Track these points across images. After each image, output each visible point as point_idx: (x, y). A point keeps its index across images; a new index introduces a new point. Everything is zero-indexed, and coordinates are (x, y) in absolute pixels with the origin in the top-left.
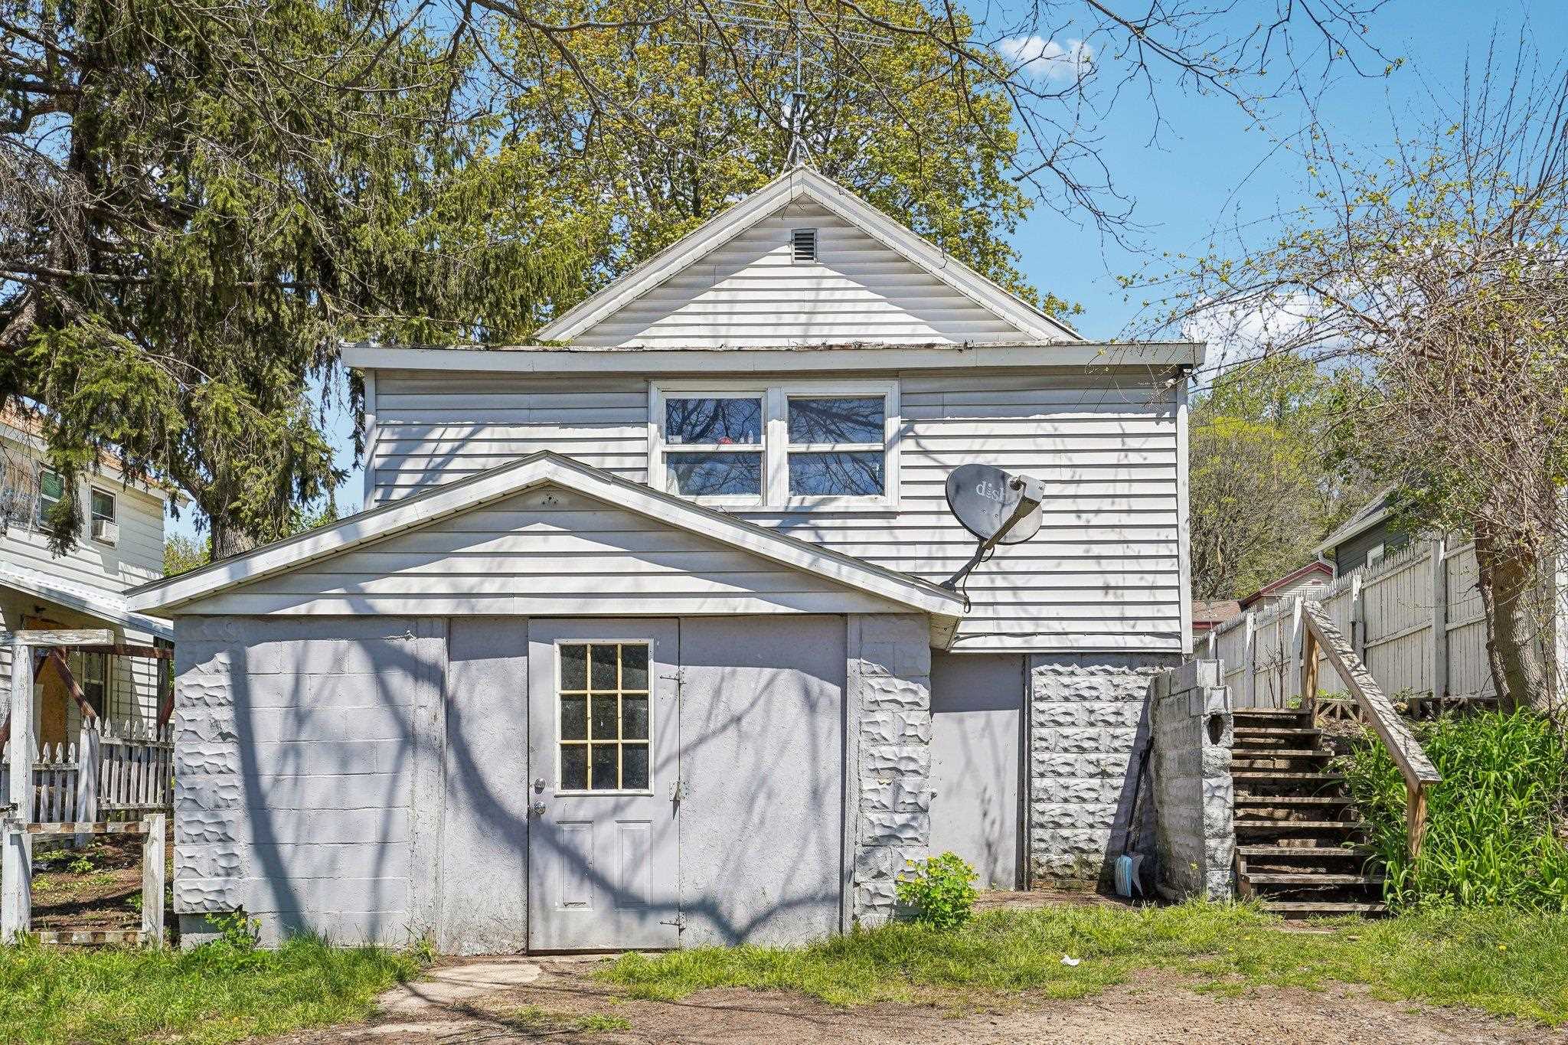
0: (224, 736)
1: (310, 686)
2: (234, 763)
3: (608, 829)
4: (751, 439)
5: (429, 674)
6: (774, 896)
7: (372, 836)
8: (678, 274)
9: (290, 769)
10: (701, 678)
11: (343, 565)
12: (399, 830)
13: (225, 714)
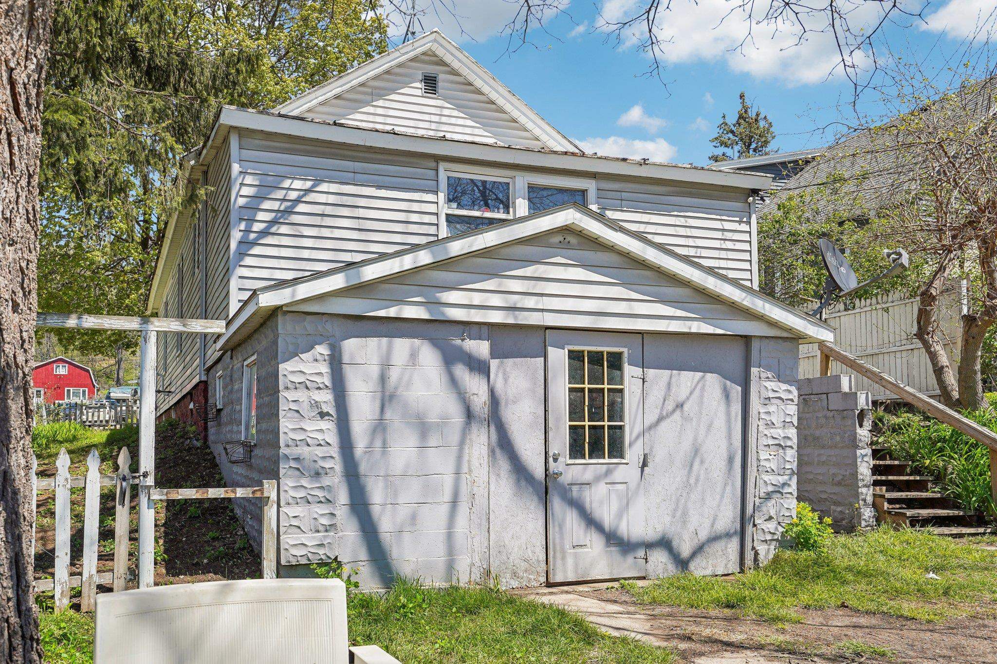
0: (323, 415)
1: (394, 375)
2: (332, 437)
3: (601, 489)
4: (502, 211)
5: (480, 368)
6: (703, 535)
7: (447, 496)
8: (348, 91)
9: (378, 443)
10: (658, 376)
13: (326, 398)
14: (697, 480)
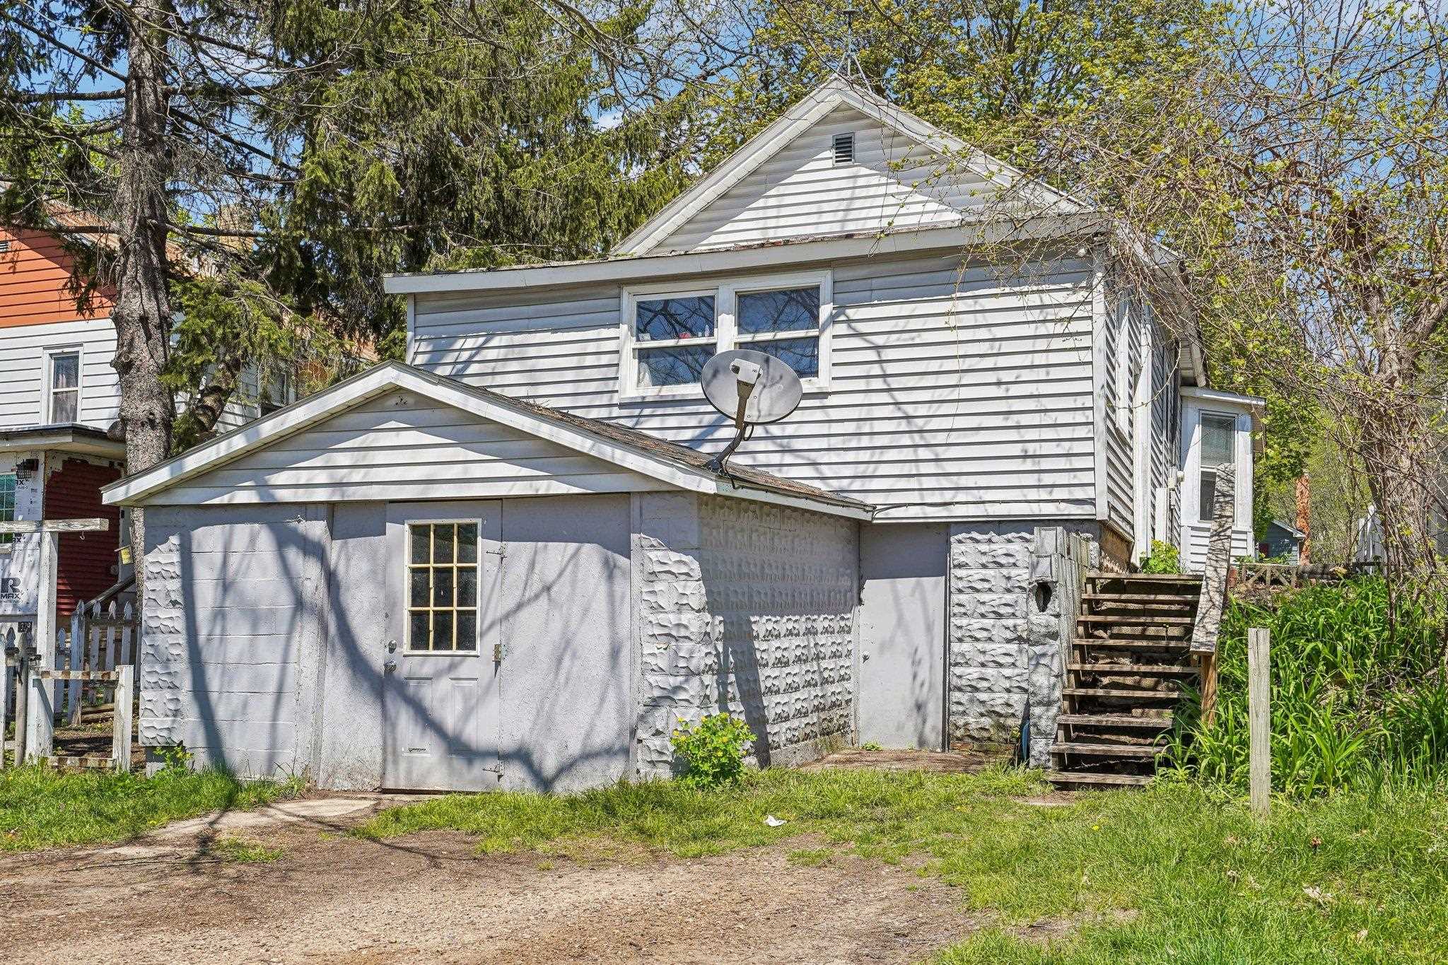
0: (174, 603)
1: (234, 560)
2: (180, 625)
3: (445, 684)
4: (707, 333)
5: (314, 550)
6: (575, 748)
7: (272, 687)
8: (735, 186)
9: (218, 630)
10: (520, 551)
11: (253, 462)
12: (290, 682)
13: (175, 585)
14: (567, 679)
